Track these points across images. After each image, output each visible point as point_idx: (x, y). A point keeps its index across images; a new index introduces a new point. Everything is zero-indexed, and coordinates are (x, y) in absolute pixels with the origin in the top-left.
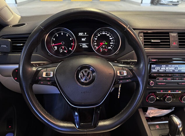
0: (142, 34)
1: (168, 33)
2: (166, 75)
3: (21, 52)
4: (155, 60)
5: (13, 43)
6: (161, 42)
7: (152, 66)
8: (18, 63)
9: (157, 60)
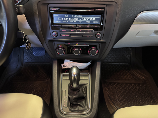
4: (55, 9)
7: (54, 15)
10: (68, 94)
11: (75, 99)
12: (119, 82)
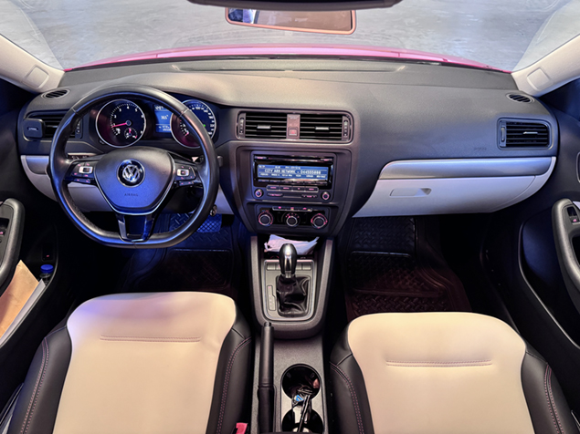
0: (244, 115)
1: (285, 115)
2: (280, 182)
3: (52, 137)
4: (261, 158)
5: (47, 124)
6: (272, 129)
7: (260, 166)
8: (48, 154)
9: (265, 158)
10: (277, 289)
11: (288, 296)
12: (386, 293)
